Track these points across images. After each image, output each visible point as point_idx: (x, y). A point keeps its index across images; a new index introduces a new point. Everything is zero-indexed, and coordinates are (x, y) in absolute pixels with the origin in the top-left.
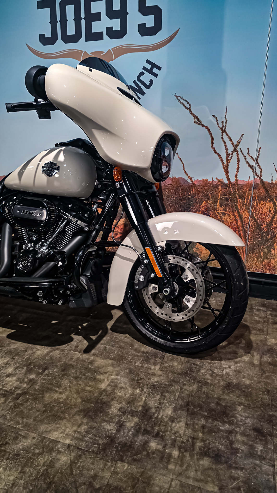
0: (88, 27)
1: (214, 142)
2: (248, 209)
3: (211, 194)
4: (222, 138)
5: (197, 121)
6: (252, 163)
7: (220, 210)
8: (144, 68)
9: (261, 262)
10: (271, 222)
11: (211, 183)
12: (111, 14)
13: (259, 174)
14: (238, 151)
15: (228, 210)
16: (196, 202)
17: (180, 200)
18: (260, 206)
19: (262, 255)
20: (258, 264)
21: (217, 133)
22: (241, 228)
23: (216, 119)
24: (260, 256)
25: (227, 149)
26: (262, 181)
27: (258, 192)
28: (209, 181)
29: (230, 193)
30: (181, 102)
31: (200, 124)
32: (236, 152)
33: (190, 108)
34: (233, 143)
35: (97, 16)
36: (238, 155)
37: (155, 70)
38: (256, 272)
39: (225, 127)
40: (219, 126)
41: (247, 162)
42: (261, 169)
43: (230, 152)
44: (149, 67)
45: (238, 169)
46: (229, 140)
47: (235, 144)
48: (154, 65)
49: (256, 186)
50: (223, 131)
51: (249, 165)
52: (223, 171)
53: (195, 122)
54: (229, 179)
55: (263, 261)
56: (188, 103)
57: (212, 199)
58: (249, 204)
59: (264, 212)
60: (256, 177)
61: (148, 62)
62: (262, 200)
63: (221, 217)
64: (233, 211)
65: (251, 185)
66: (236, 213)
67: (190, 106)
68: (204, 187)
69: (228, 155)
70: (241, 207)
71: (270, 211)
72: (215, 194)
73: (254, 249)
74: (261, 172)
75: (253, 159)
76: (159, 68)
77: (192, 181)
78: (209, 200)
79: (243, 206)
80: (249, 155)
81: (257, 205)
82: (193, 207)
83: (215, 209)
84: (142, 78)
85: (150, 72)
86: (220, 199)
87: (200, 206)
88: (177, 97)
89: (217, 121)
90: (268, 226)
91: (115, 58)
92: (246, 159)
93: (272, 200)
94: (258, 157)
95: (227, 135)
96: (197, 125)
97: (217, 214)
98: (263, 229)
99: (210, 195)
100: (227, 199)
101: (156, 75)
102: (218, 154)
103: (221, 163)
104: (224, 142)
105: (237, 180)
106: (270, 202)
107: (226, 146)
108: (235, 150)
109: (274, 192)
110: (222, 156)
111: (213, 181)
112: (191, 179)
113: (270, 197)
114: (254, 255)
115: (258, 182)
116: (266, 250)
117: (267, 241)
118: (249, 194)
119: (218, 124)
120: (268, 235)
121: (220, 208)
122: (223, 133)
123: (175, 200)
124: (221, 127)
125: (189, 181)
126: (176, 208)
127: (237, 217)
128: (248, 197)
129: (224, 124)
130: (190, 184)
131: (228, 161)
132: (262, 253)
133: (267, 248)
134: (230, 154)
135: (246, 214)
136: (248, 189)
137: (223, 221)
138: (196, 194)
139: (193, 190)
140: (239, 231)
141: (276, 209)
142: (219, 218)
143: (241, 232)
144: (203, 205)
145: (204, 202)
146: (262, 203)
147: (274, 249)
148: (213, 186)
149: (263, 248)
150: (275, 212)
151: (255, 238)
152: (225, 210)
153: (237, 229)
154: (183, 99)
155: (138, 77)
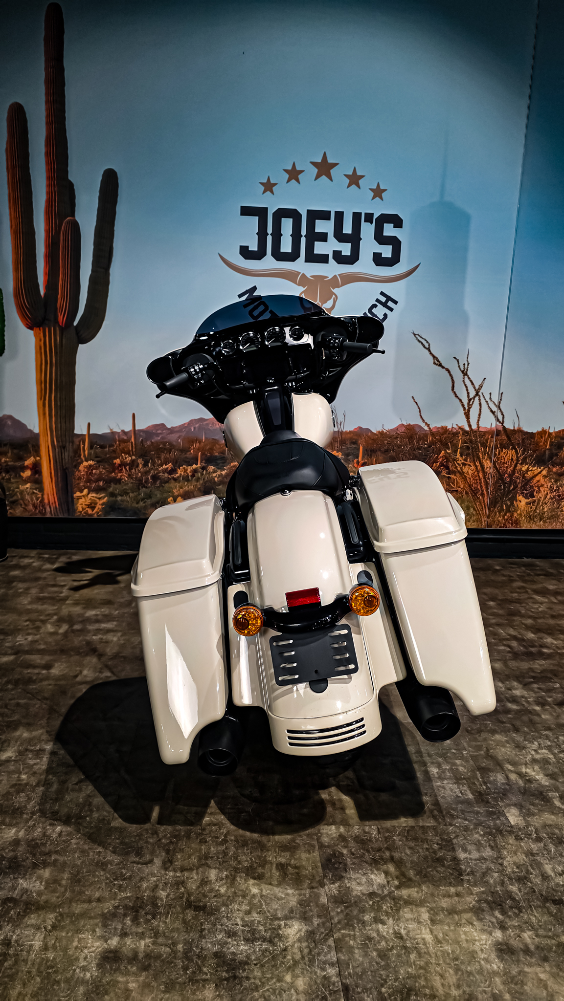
0: (310, 248)
1: (455, 385)
2: (490, 458)
3: (450, 442)
4: (464, 381)
5: (436, 362)
6: (494, 409)
7: (460, 461)
8: (378, 300)
9: (504, 517)
10: (514, 471)
11: (450, 430)
12: (340, 237)
13: (501, 420)
14: (480, 396)
15: (468, 460)
16: (433, 452)
17: (414, 450)
18: (502, 454)
19: (504, 508)
20: (500, 519)
21: (458, 376)
22: (483, 480)
23: (458, 361)
24: (502, 509)
25: (468, 393)
26: (504, 427)
27: (501, 440)
28: (448, 428)
29: (471, 441)
30: (419, 341)
31: (440, 365)
32: (478, 397)
33: (429, 347)
34: (474, 388)
35: (323, 237)
36: (480, 400)
37: (390, 304)
38: (498, 528)
39: (467, 370)
40: (460, 369)
41: (489, 407)
42: (503, 415)
43: (471, 396)
44: (383, 299)
45: (480, 415)
46: (470, 383)
47: (477, 388)
48: (389, 298)
49: (498, 433)
50: (465, 373)
51: (491, 411)
52: (464, 417)
53: (434, 363)
54: (470, 426)
55: (505, 514)
56: (427, 342)
57: (451, 447)
58: (491, 452)
59: (506, 461)
60: (498, 423)
61: (382, 294)
62: (504, 447)
63: (461, 468)
64: (474, 461)
65: (493, 432)
66: (477, 464)
67: (429, 345)
68: (442, 435)
69: (470, 400)
70: (482, 456)
71: (512, 459)
72: (454, 442)
73: (496, 502)
74: (503, 418)
75: (495, 404)
76: (396, 302)
77: (430, 428)
78: (449, 449)
79: (485, 455)
80: (491, 400)
81: (499, 454)
82: (430, 457)
83: (455, 460)
84: (374, 310)
85: (385, 305)
86: (461, 447)
87: (438, 456)
88: (415, 335)
89: (458, 363)
90: (511, 476)
91: (342, 286)
92: (488, 404)
93: (514, 448)
94: (500, 403)
95: (469, 378)
96: (437, 367)
98: (506, 479)
99: (449, 444)
100: (468, 448)
101: (391, 310)
102: (459, 398)
103: (462, 408)
104: (465, 385)
105: (478, 427)
106: (512, 449)
107: (467, 390)
108: (477, 394)
109: (516, 439)
110: (463, 401)
111: (452, 427)
112: (428, 425)
113: (512, 444)
114: (496, 509)
115: (501, 428)
116: (509, 503)
117: (510, 492)
118: (491, 442)
119: (459, 366)
120: (510, 486)
121: (460, 459)
122: (464, 376)
124: (462, 369)
125: (426, 428)
127: (479, 468)
129: (466, 366)
130: (426, 432)
131: (470, 406)
132: (504, 506)
133: (509, 500)
134: (471, 399)
135: (488, 464)
136: (490, 437)
137: (464, 473)
138: (433, 443)
139: (430, 438)
140: (481, 483)
141: (517, 457)
142: (459, 469)
143: (483, 484)
144: (441, 455)
145: (443, 452)
146: (504, 451)
147: (517, 501)
148: (452, 434)
149: (506, 501)
150: (518, 460)
151: (497, 489)
152: (465, 460)
153: (478, 481)
154: (421, 337)
155: (370, 310)
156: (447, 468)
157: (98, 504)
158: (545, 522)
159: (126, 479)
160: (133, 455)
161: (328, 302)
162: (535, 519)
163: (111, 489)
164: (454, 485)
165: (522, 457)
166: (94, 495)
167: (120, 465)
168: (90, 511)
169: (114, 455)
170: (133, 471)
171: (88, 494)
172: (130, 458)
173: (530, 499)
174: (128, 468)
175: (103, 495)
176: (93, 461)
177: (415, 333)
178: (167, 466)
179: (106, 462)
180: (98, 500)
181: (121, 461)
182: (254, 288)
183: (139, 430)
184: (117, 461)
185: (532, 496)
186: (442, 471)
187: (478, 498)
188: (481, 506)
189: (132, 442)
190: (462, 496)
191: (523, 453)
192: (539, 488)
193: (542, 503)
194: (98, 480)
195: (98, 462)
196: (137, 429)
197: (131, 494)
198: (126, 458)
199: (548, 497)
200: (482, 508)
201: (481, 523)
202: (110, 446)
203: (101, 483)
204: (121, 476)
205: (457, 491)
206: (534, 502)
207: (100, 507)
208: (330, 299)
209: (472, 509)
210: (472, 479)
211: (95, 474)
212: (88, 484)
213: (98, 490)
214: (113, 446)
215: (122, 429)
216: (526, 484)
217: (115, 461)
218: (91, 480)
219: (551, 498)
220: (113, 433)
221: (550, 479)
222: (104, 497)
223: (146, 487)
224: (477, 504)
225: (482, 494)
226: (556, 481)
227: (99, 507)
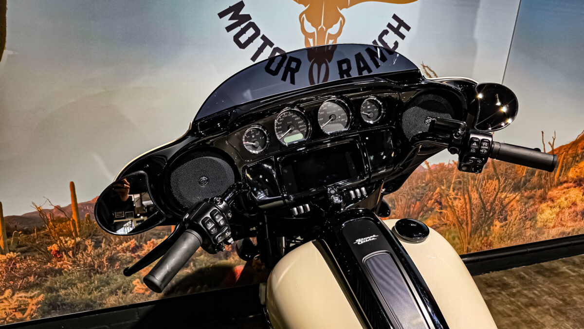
2: (477, 190)
3: (446, 179)
7: (453, 195)
8: (389, 26)
9: (481, 241)
10: (494, 200)
11: (447, 166)
15: (459, 194)
16: (429, 190)
17: (413, 189)
18: (487, 185)
19: (483, 234)
20: (478, 244)
24: (481, 235)
27: (488, 172)
28: (445, 164)
29: (463, 175)
30: (428, 74)
37: (402, 30)
44: (395, 24)
48: (402, 23)
55: (483, 239)
56: (435, 75)
57: (446, 183)
58: (479, 184)
59: (490, 191)
61: (395, 17)
62: (490, 179)
64: (464, 194)
68: (439, 172)
70: (471, 189)
71: (495, 189)
72: (449, 178)
73: (477, 230)
76: (409, 28)
77: (428, 166)
78: (443, 185)
79: (473, 187)
81: (485, 184)
82: (426, 195)
83: (447, 195)
84: (385, 38)
85: (396, 31)
86: (455, 183)
87: (433, 194)
88: (424, 67)
90: (492, 204)
91: (351, 5)
93: (498, 178)
97: (449, 200)
98: (488, 207)
100: (460, 183)
101: (402, 37)
106: (496, 180)
109: (500, 169)
111: (449, 164)
112: (427, 164)
113: (497, 175)
114: (476, 235)
116: (487, 228)
117: (489, 218)
120: (490, 213)
123: (407, 192)
125: (426, 167)
126: (407, 200)
127: (467, 200)
128: (479, 178)
130: (426, 170)
132: (483, 232)
133: (487, 226)
135: (475, 195)
137: (453, 206)
138: (430, 181)
139: (428, 176)
140: (466, 214)
141: (499, 186)
142: (450, 203)
143: (468, 215)
144: (436, 192)
145: (438, 189)
146: (490, 181)
147: (493, 226)
148: (449, 170)
149: (485, 227)
150: (499, 189)
151: (479, 218)
152: (457, 194)
153: (465, 213)
154: (430, 70)
155: (381, 37)
156: (440, 203)
157: (30, 305)
158: (512, 240)
159: (70, 267)
160: (77, 236)
161: (334, 26)
162: (505, 239)
163: (48, 284)
164: (444, 219)
165: (503, 186)
166: (23, 294)
167: (58, 252)
168: (19, 315)
169: (49, 240)
170: (80, 256)
171: (13, 294)
172: (73, 241)
173: (504, 223)
174: (70, 253)
175: (36, 292)
176: (14, 252)
177: (425, 65)
178: (129, 243)
179: (35, 251)
180: (29, 300)
181: (60, 247)
182: (241, 5)
183: (82, 204)
184: (54, 247)
185: (506, 219)
186: (435, 208)
187: (463, 228)
188: (465, 234)
189: (73, 220)
190: (450, 228)
191: (504, 182)
192: (511, 211)
193: (512, 224)
194: (25, 276)
195: (22, 252)
196: (79, 202)
197: (79, 285)
198: (66, 242)
199: (518, 218)
200: (465, 237)
201: (463, 250)
202: (38, 230)
203: (32, 279)
204: (62, 265)
205: (446, 224)
206: (506, 225)
207: (34, 307)
208: (336, 23)
209: (457, 239)
210: (460, 211)
211: (20, 269)
212: (12, 283)
213: (27, 288)
214: (44, 228)
215: (56, 205)
216: (503, 210)
217: (49, 248)
218: (16, 277)
219: (520, 219)
220: (41, 212)
221: (521, 203)
222: (39, 295)
223: (101, 273)
224: (462, 233)
225: (467, 224)
226: (526, 203)
227: (32, 307)
